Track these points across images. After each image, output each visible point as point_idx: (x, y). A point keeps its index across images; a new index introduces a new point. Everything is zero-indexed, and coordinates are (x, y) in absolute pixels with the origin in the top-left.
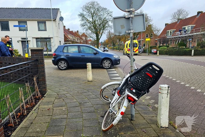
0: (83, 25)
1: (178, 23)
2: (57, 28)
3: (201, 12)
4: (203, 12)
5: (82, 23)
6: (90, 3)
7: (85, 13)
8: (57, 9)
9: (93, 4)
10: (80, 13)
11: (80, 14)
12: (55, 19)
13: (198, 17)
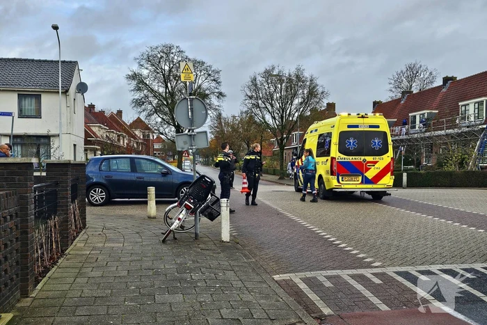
0: (138, 103)
1: (402, 102)
2: (69, 111)
3: (452, 79)
4: (458, 79)
5: (136, 97)
6: (159, 49)
7: (145, 72)
8: (71, 62)
9: (168, 50)
10: (132, 73)
11: (130, 73)
12: (66, 88)
13: (444, 90)
